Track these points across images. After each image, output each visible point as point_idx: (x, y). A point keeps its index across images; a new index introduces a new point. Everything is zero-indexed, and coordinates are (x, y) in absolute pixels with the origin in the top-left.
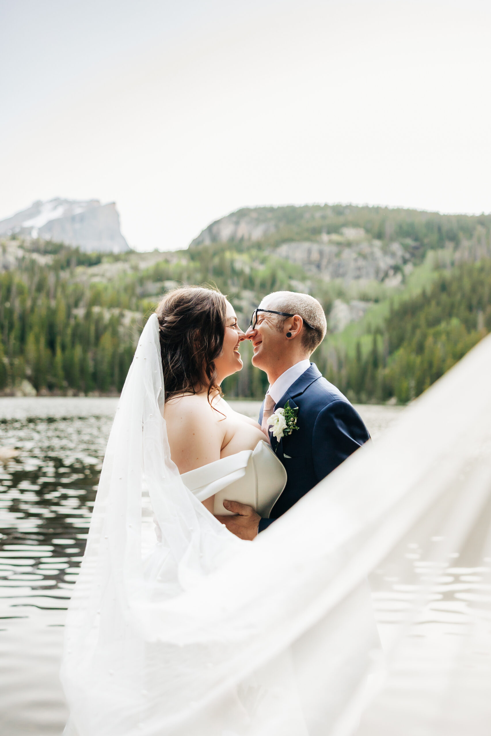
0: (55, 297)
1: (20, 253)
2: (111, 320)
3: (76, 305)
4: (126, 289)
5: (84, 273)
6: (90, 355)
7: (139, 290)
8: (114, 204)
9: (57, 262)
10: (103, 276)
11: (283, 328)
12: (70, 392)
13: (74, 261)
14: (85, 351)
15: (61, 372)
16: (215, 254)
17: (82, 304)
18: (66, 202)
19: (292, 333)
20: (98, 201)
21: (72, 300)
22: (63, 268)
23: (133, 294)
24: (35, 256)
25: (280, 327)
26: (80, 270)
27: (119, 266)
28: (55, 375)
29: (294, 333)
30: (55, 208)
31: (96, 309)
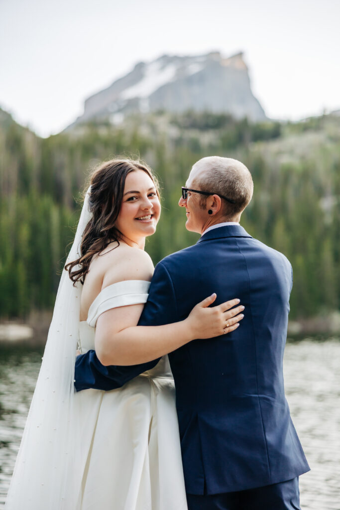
1: (174, 132)
8: (240, 55)
11: (206, 205)
13: (248, 136)
19: (213, 211)
20: (217, 53)
25: (203, 205)
27: (312, 138)
29: (215, 210)
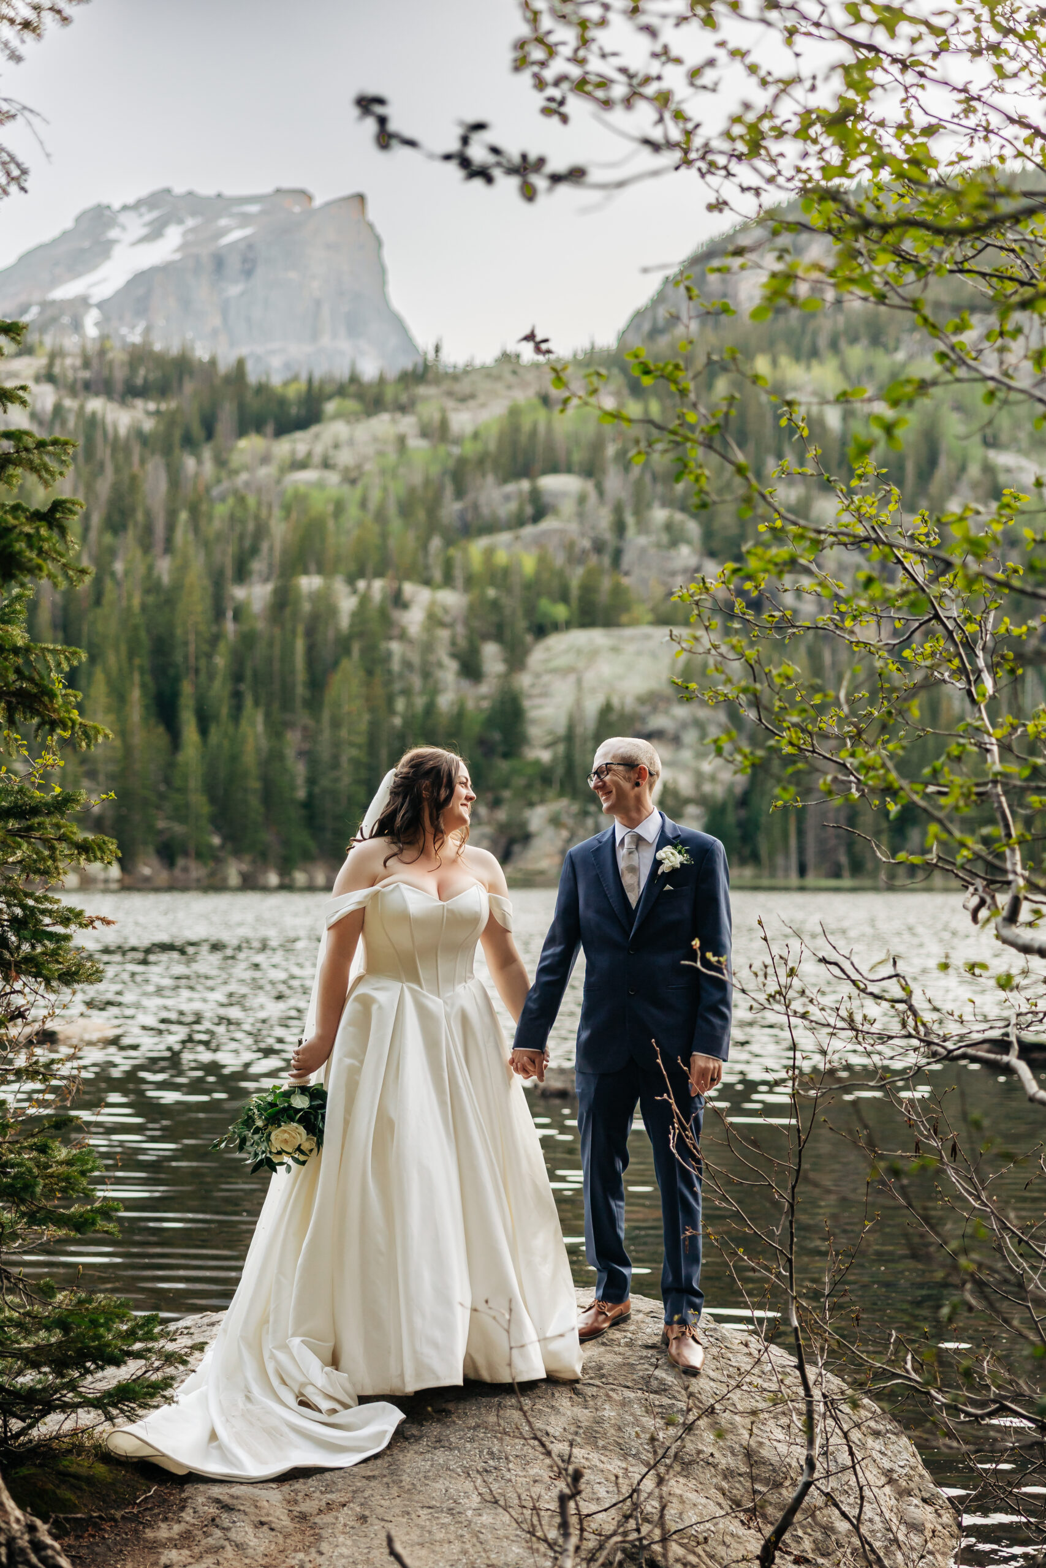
0: (169, 547)
1: (48, 398)
2: (359, 615)
3: (242, 575)
4: (406, 510)
5: (265, 459)
6: (293, 739)
7: (451, 509)
8: (361, 198)
9: (169, 420)
10: (326, 464)
12: (233, 873)
13: (227, 417)
14: (276, 730)
15: (199, 802)
16: (714, 368)
17: (257, 566)
18: (194, 203)
20: (302, 194)
21: (226, 556)
22: (189, 443)
23: (433, 525)
24: (95, 404)
26: (249, 445)
27: (384, 427)
28: (181, 814)
30: (155, 232)
31: (309, 583)
